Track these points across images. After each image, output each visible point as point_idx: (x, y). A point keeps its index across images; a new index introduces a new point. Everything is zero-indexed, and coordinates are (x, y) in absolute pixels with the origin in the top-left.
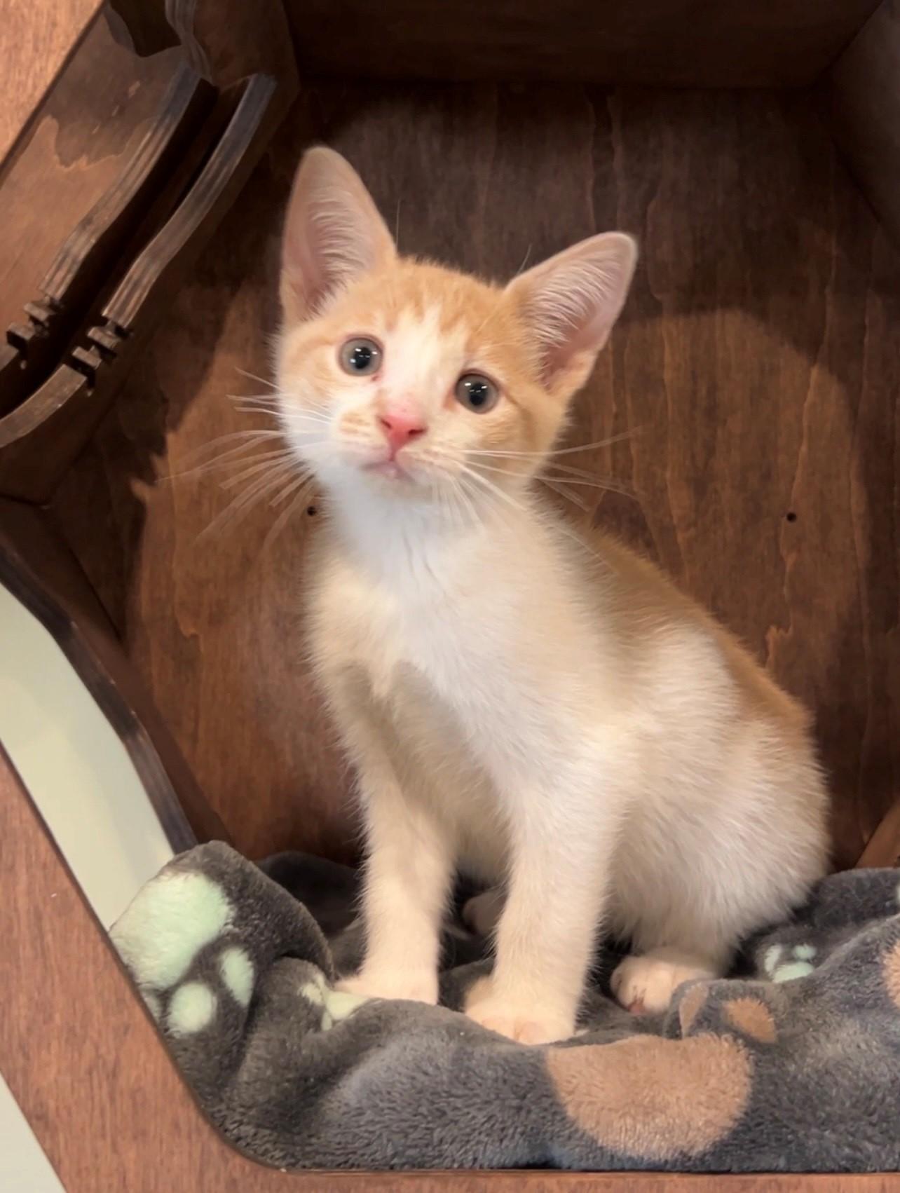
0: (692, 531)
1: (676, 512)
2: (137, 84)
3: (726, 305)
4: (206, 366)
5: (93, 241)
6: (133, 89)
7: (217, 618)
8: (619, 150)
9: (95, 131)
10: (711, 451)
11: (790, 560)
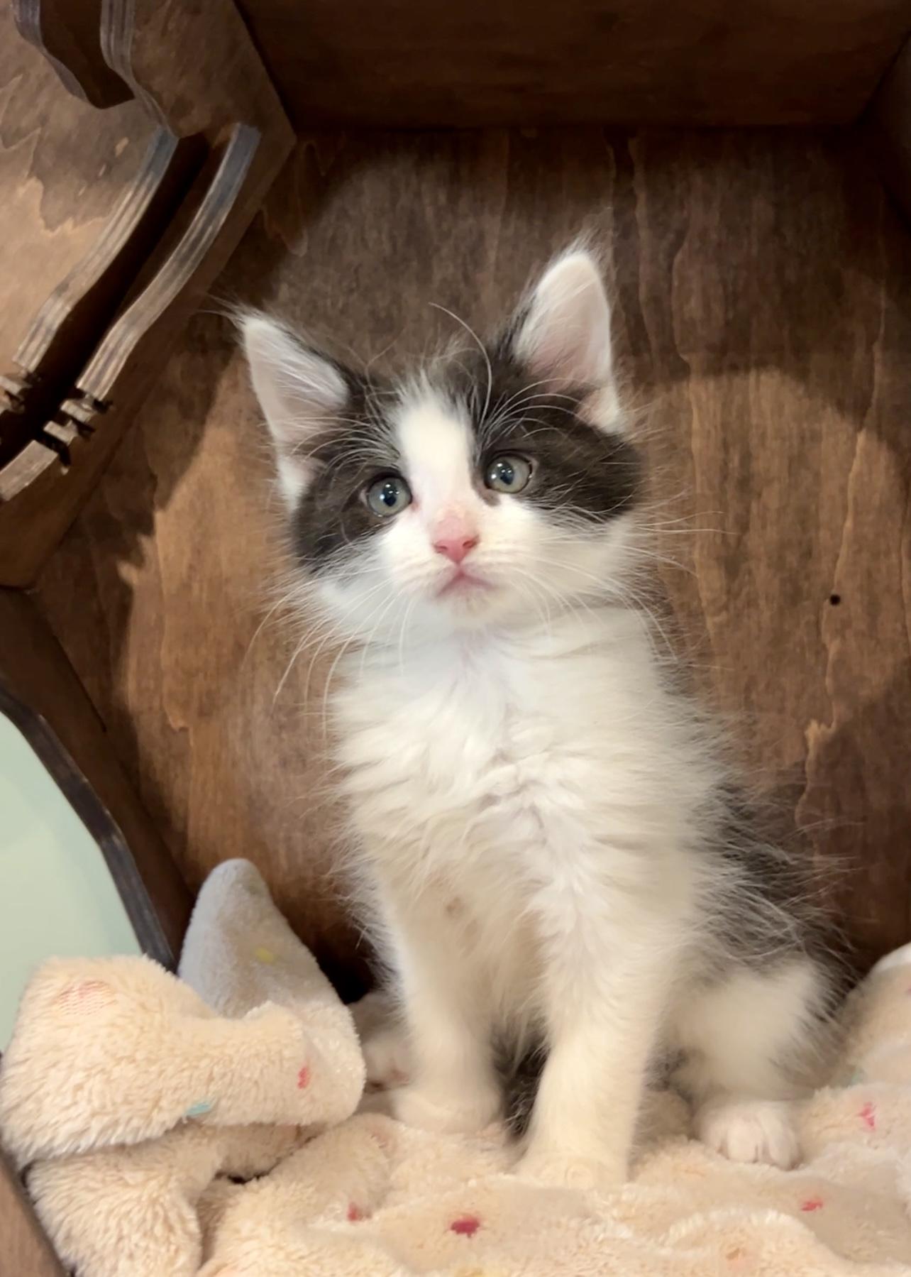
0: (723, 617)
1: (705, 595)
2: (125, 142)
3: (762, 364)
4: (197, 439)
5: (68, 309)
6: (120, 148)
7: (207, 710)
8: (642, 196)
9: (81, 193)
10: (744, 526)
11: (833, 648)
